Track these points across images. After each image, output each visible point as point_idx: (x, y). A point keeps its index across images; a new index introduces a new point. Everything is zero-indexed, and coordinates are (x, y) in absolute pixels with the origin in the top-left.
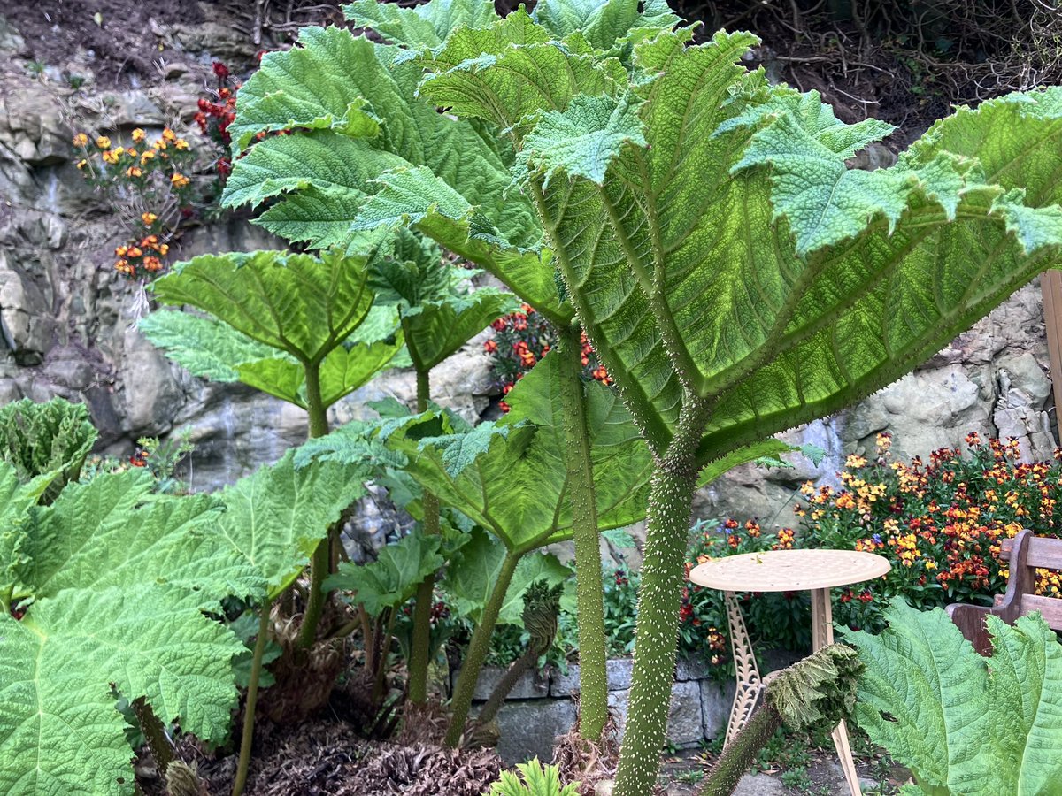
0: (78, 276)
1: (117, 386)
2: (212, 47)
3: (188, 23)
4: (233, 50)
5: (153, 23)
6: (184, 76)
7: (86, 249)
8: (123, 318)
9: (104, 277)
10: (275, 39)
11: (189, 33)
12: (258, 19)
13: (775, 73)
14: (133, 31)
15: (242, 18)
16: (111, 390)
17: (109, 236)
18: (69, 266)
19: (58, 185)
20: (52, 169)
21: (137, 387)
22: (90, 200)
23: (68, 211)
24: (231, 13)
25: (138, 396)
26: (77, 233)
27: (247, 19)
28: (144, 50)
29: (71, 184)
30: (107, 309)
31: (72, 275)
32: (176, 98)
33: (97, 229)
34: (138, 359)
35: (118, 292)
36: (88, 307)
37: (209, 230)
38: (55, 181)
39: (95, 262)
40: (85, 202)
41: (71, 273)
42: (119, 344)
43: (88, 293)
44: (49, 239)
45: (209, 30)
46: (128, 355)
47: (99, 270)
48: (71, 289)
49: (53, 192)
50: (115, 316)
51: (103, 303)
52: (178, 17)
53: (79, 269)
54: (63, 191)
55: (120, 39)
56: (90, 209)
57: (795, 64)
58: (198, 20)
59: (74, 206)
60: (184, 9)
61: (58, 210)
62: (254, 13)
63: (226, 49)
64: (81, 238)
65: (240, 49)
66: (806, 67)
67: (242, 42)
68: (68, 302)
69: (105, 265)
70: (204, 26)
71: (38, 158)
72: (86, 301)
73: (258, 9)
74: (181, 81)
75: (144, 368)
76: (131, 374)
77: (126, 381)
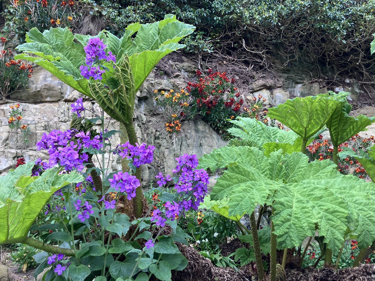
0: (150, 132)
1: (161, 167)
2: (186, 69)
3: (179, 62)
4: (192, 70)
5: (170, 62)
6: (180, 76)
7: (151, 124)
8: (163, 146)
9: (158, 133)
10: (203, 68)
11: (180, 65)
12: (199, 62)
13: (357, 87)
14: (166, 63)
15: (195, 61)
16: (159, 169)
17: (158, 121)
18: (147, 129)
19: (145, 105)
20: (143, 100)
21: (169, 167)
22: (152, 110)
23: (147, 113)
24: (191, 60)
25: (169, 170)
26: (149, 120)
27: (196, 62)
28: (169, 68)
29: (148, 105)
30: (158, 143)
31: (148, 132)
32: (178, 83)
33: (154, 119)
34: (169, 158)
35: (162, 138)
36: (153, 142)
37: (188, 122)
38: (144, 104)
39: (155, 128)
40: (151, 111)
41: (147, 131)
42: (162, 154)
43: (153, 138)
44: (142, 120)
45: (186, 64)
46: (166, 157)
47: (156, 131)
48: (147, 136)
49: (143, 107)
50: (160, 145)
51: (157, 141)
52: (177, 60)
53: (150, 130)
54: (146, 107)
55: (163, 65)
56: (152, 113)
57: (365, 84)
58: (182, 61)
59: (148, 112)
60: (179, 58)
61: (144, 113)
62: (198, 60)
63: (190, 70)
64: (150, 121)
65: (194, 70)
66: (369, 85)
67: (195, 68)
68: (147, 140)
69: (158, 130)
70: (184, 63)
71: (141, 97)
72: (152, 140)
73: (199, 59)
74: (178, 78)
75: (171, 162)
76: (167, 163)
77: (165, 165)
